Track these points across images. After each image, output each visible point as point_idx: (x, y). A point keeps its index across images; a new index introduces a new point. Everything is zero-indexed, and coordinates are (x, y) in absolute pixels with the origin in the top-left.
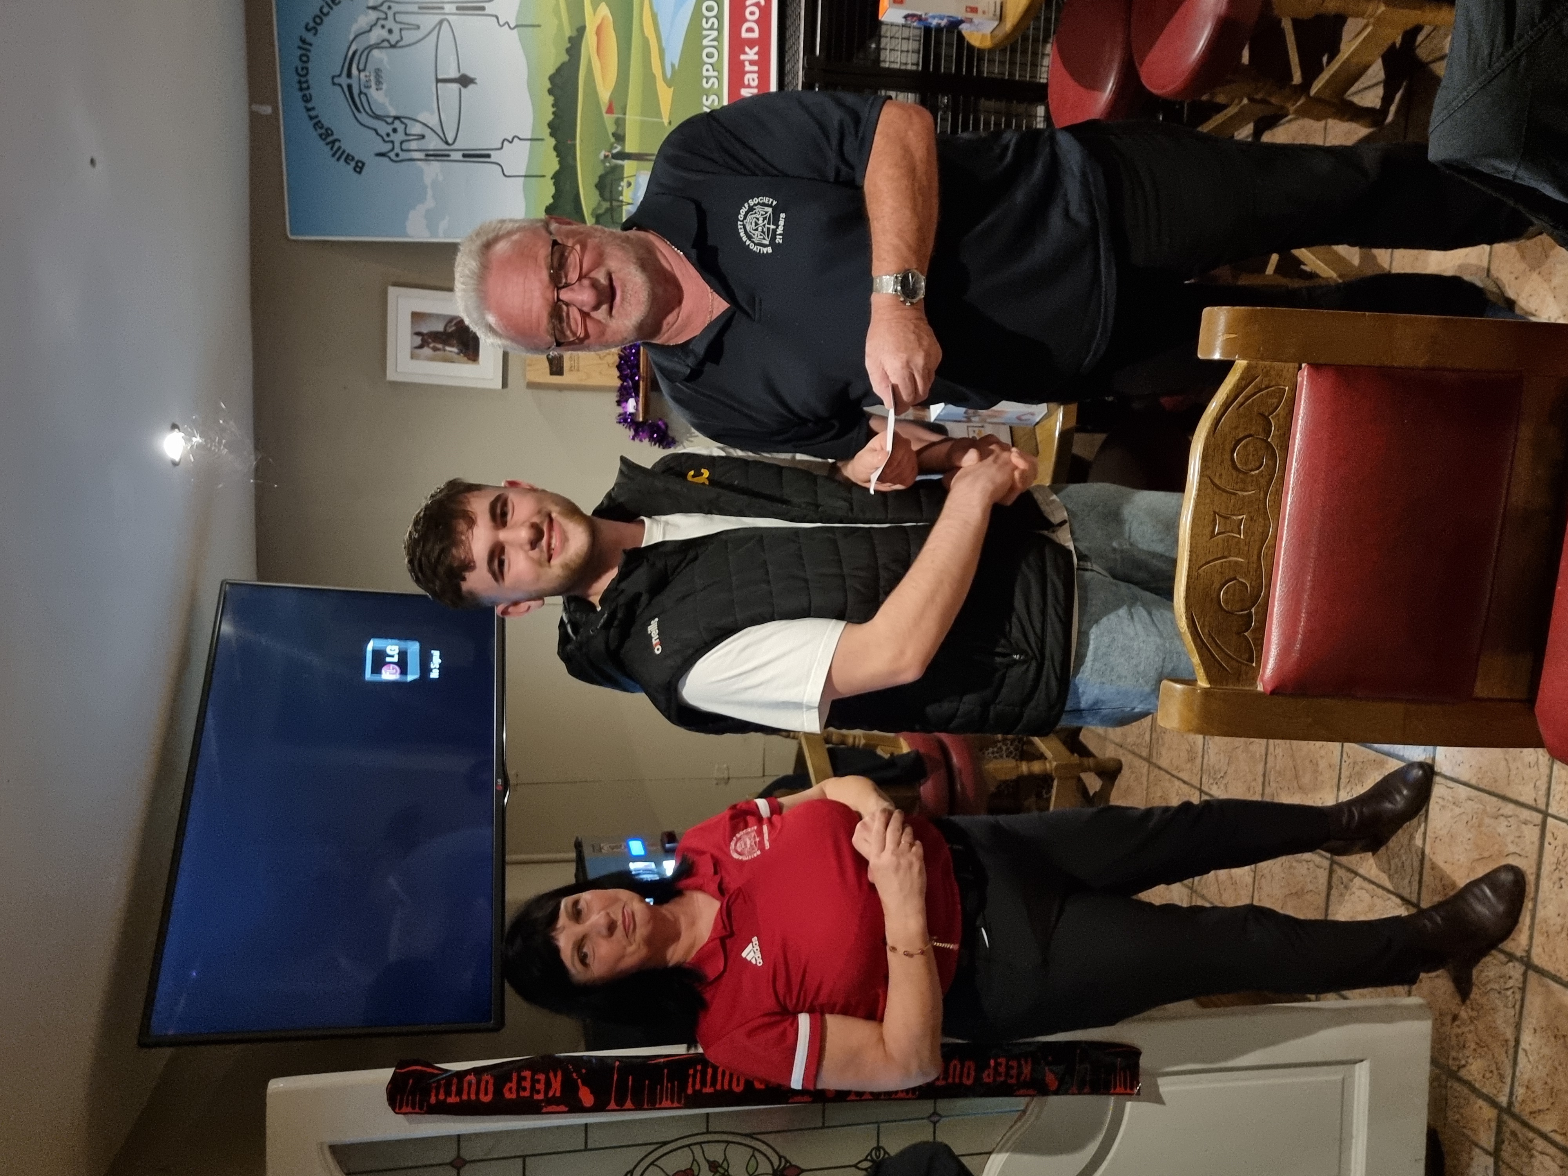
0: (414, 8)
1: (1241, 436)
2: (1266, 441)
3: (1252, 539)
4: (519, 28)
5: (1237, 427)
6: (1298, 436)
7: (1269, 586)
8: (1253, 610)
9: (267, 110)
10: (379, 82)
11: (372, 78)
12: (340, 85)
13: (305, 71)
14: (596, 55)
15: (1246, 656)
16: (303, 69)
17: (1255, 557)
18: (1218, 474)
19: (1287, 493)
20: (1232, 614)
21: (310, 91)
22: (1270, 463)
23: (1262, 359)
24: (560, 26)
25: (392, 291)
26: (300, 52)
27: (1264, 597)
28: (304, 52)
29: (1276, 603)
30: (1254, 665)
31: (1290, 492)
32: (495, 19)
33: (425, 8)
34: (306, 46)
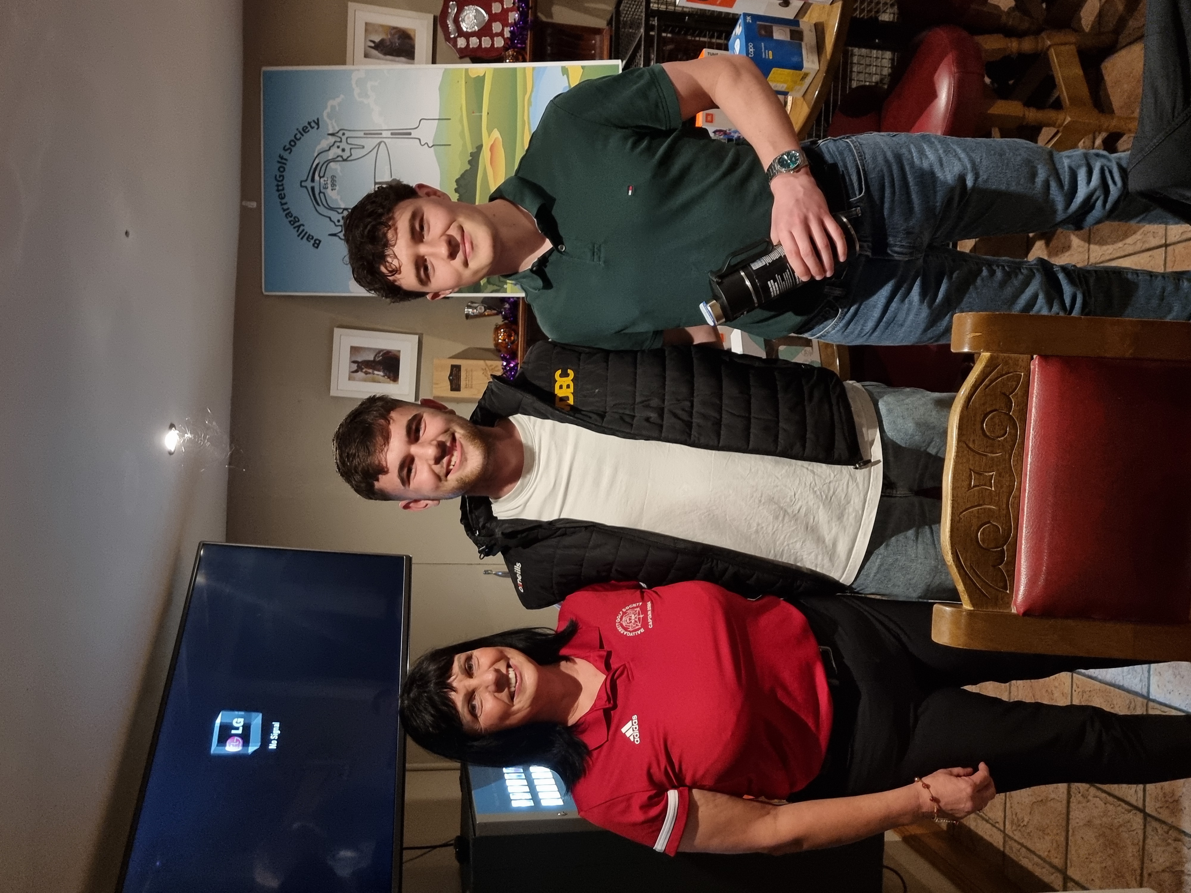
0: (361, 134)
1: (988, 410)
2: (1008, 414)
3: (1001, 491)
4: (435, 147)
5: (984, 404)
6: (1034, 410)
7: (1017, 528)
8: (1005, 547)
9: (254, 205)
10: (333, 185)
11: (329, 182)
12: (306, 187)
13: (281, 178)
14: (489, 164)
15: (1002, 584)
16: (280, 176)
17: (1004, 506)
18: (971, 440)
19: (1028, 455)
20: (989, 550)
21: (285, 191)
22: (1013, 431)
23: (1002, 352)
24: (464, 145)
25: (337, 331)
26: (279, 165)
27: (1013, 537)
28: (282, 165)
29: (1023, 542)
30: (1008, 592)
31: (1030, 453)
32: (418, 141)
33: (368, 134)
34: (284, 161)
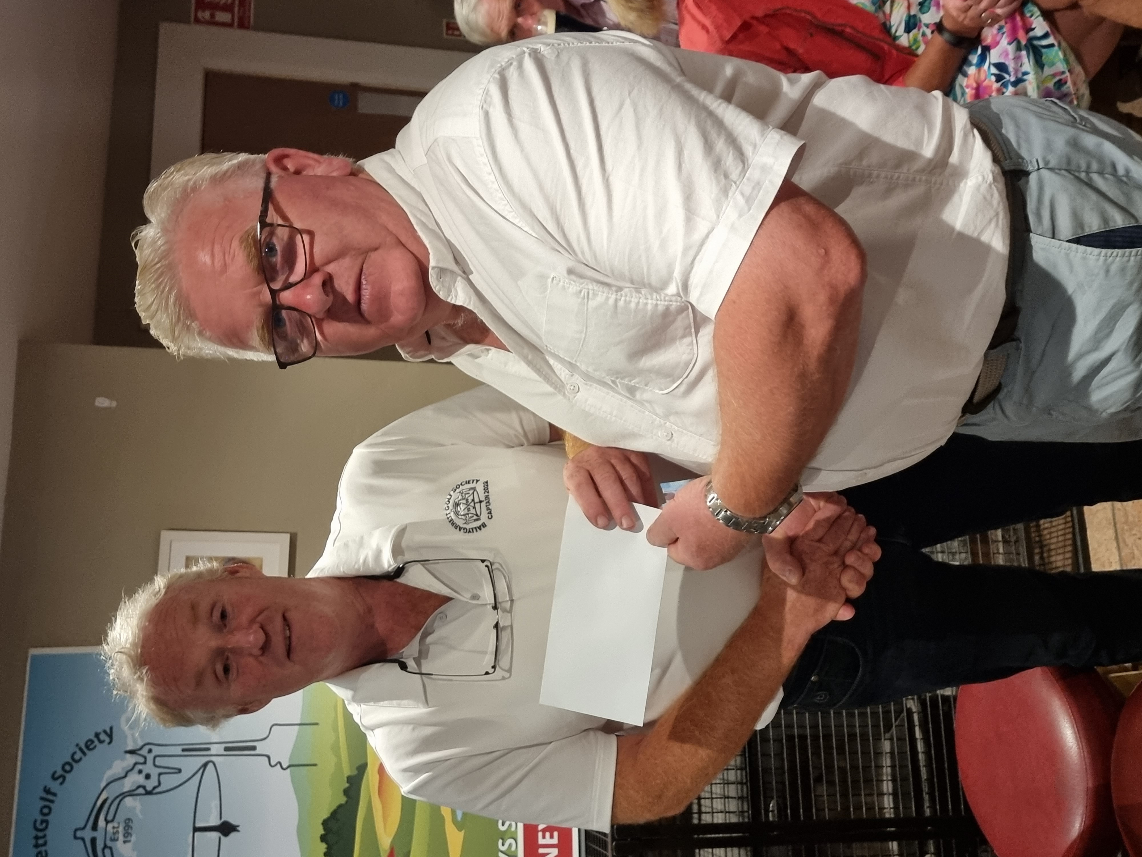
0: (178, 750)
4: (291, 768)
10: (127, 834)
11: (121, 829)
12: (83, 839)
13: (44, 825)
14: (377, 796)
16: (42, 822)
21: (48, 847)
24: (339, 765)
26: (42, 803)
28: (47, 803)
32: (266, 759)
33: (189, 750)
34: (50, 797)
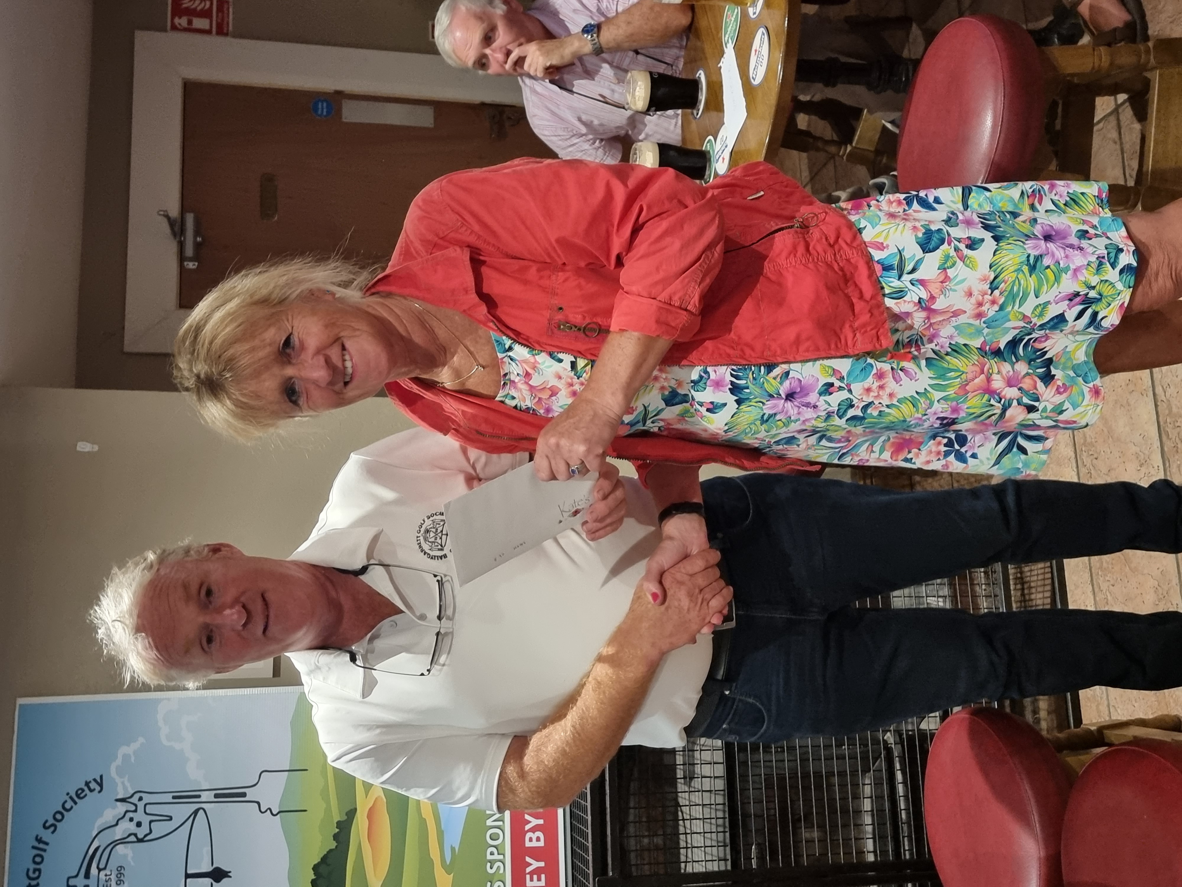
0: (168, 798)
4: (281, 814)
10: (120, 881)
11: (113, 877)
13: (37, 873)
14: (367, 839)
16: (35, 871)
24: (328, 810)
26: (35, 852)
28: (39, 852)
32: (256, 805)
33: (179, 797)
34: (41, 846)
